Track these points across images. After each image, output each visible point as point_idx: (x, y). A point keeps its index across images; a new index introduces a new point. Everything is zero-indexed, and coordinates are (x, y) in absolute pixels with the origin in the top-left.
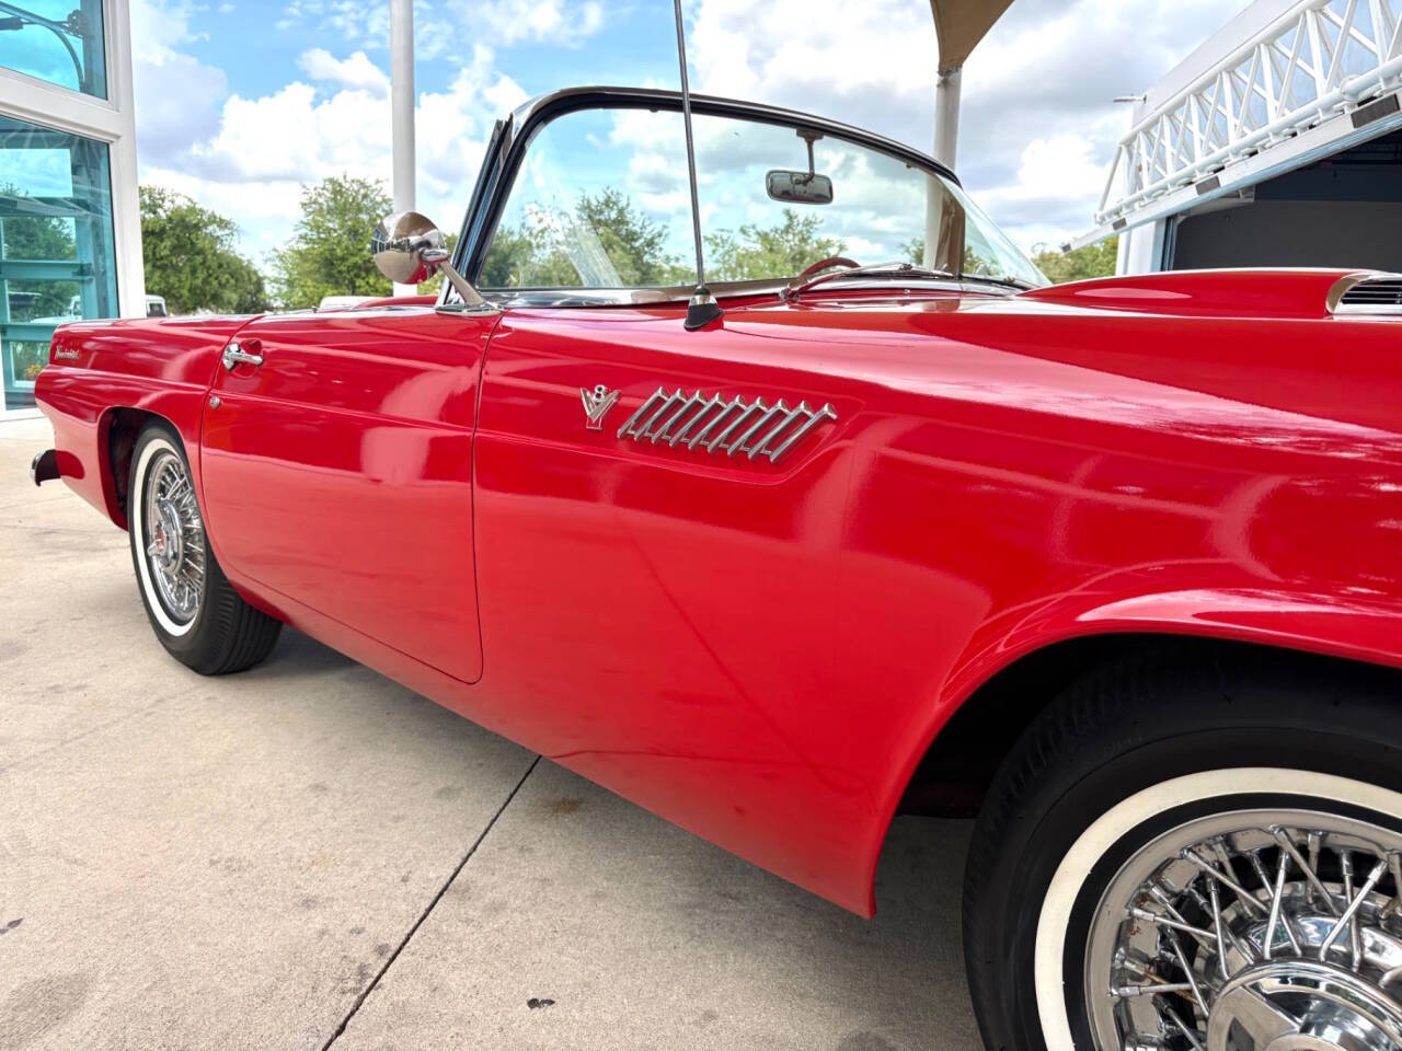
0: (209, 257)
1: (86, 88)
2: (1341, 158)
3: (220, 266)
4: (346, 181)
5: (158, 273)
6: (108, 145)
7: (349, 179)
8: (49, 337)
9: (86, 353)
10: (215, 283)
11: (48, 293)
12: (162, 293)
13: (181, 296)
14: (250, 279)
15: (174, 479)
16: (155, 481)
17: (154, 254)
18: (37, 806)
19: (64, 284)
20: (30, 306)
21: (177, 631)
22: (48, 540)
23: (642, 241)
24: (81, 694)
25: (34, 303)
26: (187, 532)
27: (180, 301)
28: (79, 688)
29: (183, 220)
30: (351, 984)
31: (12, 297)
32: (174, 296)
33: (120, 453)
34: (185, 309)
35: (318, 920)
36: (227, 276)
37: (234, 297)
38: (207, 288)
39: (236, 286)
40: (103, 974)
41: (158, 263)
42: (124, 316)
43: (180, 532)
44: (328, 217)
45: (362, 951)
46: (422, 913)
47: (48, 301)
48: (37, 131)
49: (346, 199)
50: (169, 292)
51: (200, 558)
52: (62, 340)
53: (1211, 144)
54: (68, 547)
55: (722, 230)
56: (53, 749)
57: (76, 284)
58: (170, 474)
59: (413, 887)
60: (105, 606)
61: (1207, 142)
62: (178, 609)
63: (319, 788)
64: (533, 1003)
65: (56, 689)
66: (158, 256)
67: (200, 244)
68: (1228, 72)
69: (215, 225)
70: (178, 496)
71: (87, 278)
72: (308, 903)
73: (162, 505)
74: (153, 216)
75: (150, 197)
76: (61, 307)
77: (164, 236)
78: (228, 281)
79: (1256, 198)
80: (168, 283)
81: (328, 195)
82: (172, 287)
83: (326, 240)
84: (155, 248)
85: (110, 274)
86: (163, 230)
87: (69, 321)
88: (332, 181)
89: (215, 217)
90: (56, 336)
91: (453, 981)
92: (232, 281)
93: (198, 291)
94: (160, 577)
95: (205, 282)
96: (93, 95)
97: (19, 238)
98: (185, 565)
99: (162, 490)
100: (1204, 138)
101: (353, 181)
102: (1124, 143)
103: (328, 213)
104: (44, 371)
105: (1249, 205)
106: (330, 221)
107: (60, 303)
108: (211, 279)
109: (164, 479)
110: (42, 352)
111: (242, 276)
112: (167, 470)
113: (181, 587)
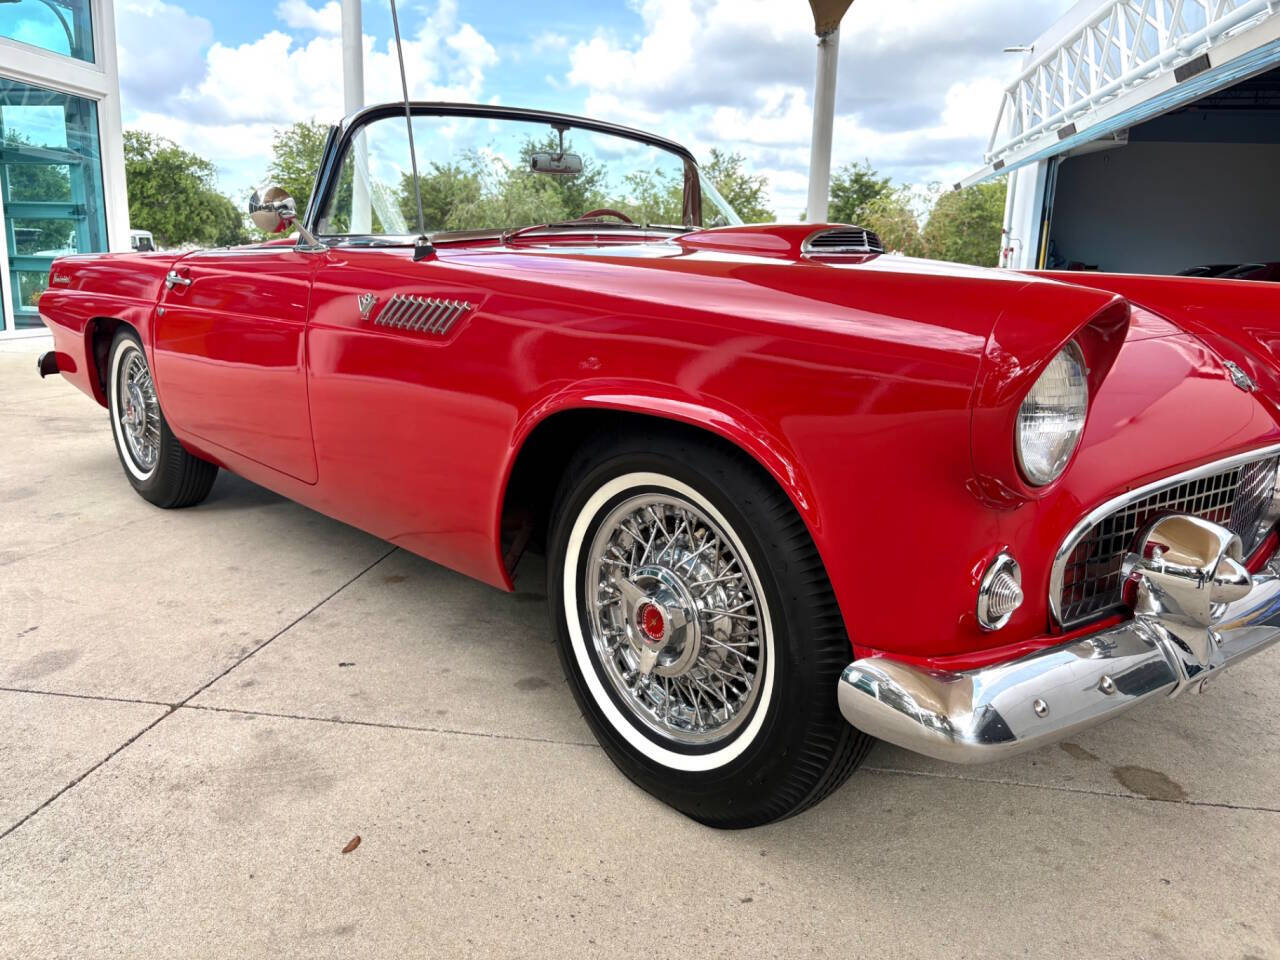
0: (191, 195)
1: (77, 53)
2: (1208, 103)
3: (201, 203)
4: (314, 126)
5: (146, 210)
6: (96, 102)
7: (316, 124)
8: (48, 268)
9: (78, 279)
10: (197, 219)
11: (49, 229)
12: (150, 229)
13: (166, 231)
14: (228, 215)
15: (139, 369)
16: (126, 371)
17: (142, 193)
18: (46, 575)
19: (63, 222)
20: (34, 240)
21: (142, 477)
22: (52, 424)
23: (583, 178)
24: (76, 518)
25: (36, 238)
26: (148, 407)
27: (167, 235)
28: (75, 515)
29: (166, 162)
30: (236, 655)
31: (17, 233)
32: (160, 230)
33: (101, 351)
34: (171, 243)
35: (221, 628)
36: (208, 213)
37: (215, 232)
38: (190, 223)
39: (216, 221)
40: (87, 650)
41: (146, 201)
42: (113, 250)
43: (143, 406)
44: (298, 159)
45: (245, 642)
46: (286, 627)
47: (49, 235)
48: (31, 90)
49: (314, 144)
50: (156, 227)
51: (158, 425)
52: (58, 269)
53: (1079, 90)
54: (68, 429)
55: (642, 171)
56: (57, 547)
57: (72, 222)
58: (137, 366)
59: (284, 616)
60: (93, 467)
61: (1075, 88)
62: (144, 462)
63: (233, 569)
64: (342, 665)
65: (59, 515)
66: (145, 194)
67: (183, 183)
68: (1093, 29)
69: (196, 167)
70: (142, 381)
71: (81, 217)
72: (216, 622)
73: (130, 387)
74: (140, 158)
75: (138, 141)
76: (60, 241)
77: (151, 177)
78: (208, 217)
79: (1129, 140)
80: (154, 219)
81: (298, 138)
82: (159, 223)
83: (295, 180)
84: (143, 187)
85: (100, 212)
86: (149, 171)
87: (67, 254)
88: (300, 125)
89: (196, 159)
90: (53, 266)
91: (298, 655)
92: (213, 217)
93: (182, 227)
94: (131, 440)
95: (188, 218)
96: (82, 59)
97: (21, 179)
98: (148, 430)
99: (132, 377)
100: (1072, 84)
101: (320, 126)
102: (1008, 90)
103: (298, 155)
104: (45, 292)
105: (1123, 147)
106: (299, 162)
107: (60, 238)
108: (194, 215)
109: (132, 369)
110: (43, 281)
111: (222, 213)
112: (134, 363)
113: (146, 447)
